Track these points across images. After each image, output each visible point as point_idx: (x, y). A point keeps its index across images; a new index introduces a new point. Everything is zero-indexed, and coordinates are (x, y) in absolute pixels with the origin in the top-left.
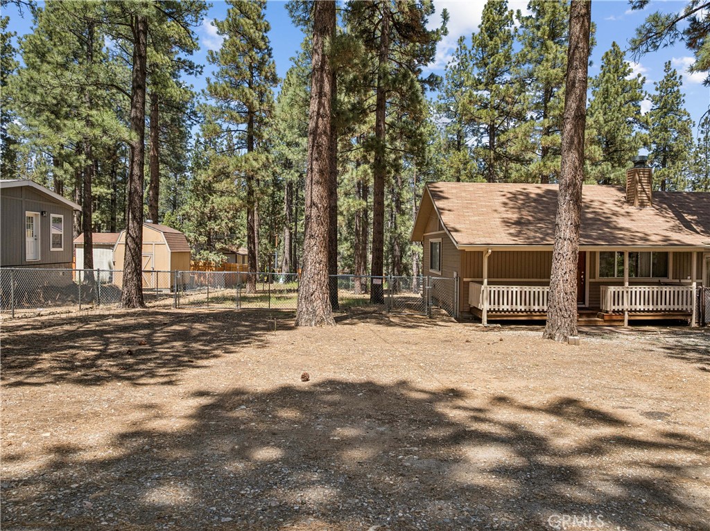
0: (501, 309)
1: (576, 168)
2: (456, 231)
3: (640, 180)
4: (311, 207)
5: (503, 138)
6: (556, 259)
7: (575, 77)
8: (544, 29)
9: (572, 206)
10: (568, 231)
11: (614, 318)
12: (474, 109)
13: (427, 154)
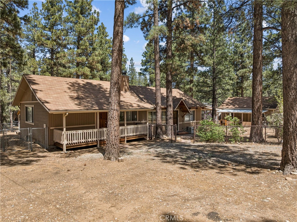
0: (73, 143)
1: (119, 75)
2: (47, 103)
3: (125, 80)
5: (58, 55)
6: (110, 120)
7: (118, 30)
8: (78, 9)
9: (117, 94)
10: (116, 106)
12: (43, 39)
13: (24, 59)
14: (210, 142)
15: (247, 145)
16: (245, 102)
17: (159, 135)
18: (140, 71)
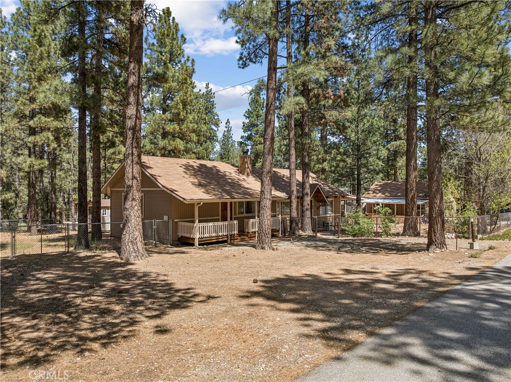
0: (205, 237)
4: (133, 179)
7: (271, 119)
11: (252, 236)
14: (358, 237)
15: (400, 238)
16: (399, 188)
17: (294, 230)
18: (241, 140)
